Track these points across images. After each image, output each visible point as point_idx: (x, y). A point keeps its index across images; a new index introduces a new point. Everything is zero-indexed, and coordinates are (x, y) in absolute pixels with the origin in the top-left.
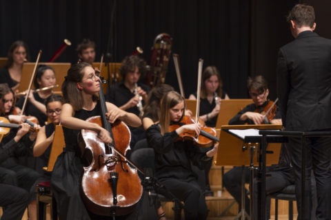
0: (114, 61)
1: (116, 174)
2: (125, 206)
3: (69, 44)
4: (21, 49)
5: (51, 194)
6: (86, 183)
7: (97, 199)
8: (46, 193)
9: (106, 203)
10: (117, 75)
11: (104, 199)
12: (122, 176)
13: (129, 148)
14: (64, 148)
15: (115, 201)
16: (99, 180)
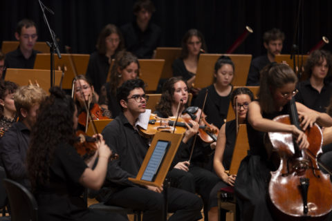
0: (300, 54)
1: (307, 180)
2: (317, 216)
3: (251, 31)
4: (195, 39)
5: (235, 201)
6: (274, 189)
7: (286, 208)
8: (229, 199)
9: (295, 212)
10: (303, 69)
11: (293, 208)
12: (313, 182)
13: (320, 151)
14: (248, 151)
15: (306, 210)
16: (287, 186)
